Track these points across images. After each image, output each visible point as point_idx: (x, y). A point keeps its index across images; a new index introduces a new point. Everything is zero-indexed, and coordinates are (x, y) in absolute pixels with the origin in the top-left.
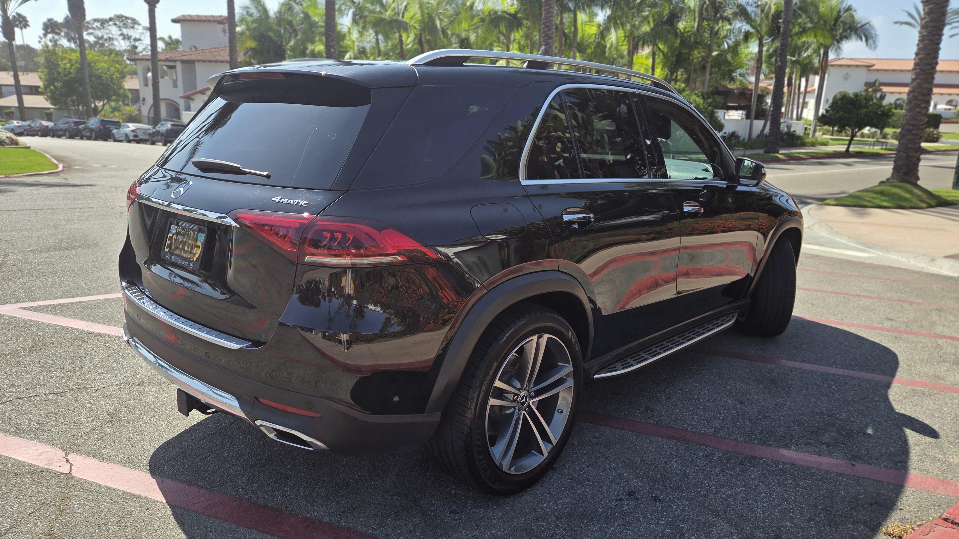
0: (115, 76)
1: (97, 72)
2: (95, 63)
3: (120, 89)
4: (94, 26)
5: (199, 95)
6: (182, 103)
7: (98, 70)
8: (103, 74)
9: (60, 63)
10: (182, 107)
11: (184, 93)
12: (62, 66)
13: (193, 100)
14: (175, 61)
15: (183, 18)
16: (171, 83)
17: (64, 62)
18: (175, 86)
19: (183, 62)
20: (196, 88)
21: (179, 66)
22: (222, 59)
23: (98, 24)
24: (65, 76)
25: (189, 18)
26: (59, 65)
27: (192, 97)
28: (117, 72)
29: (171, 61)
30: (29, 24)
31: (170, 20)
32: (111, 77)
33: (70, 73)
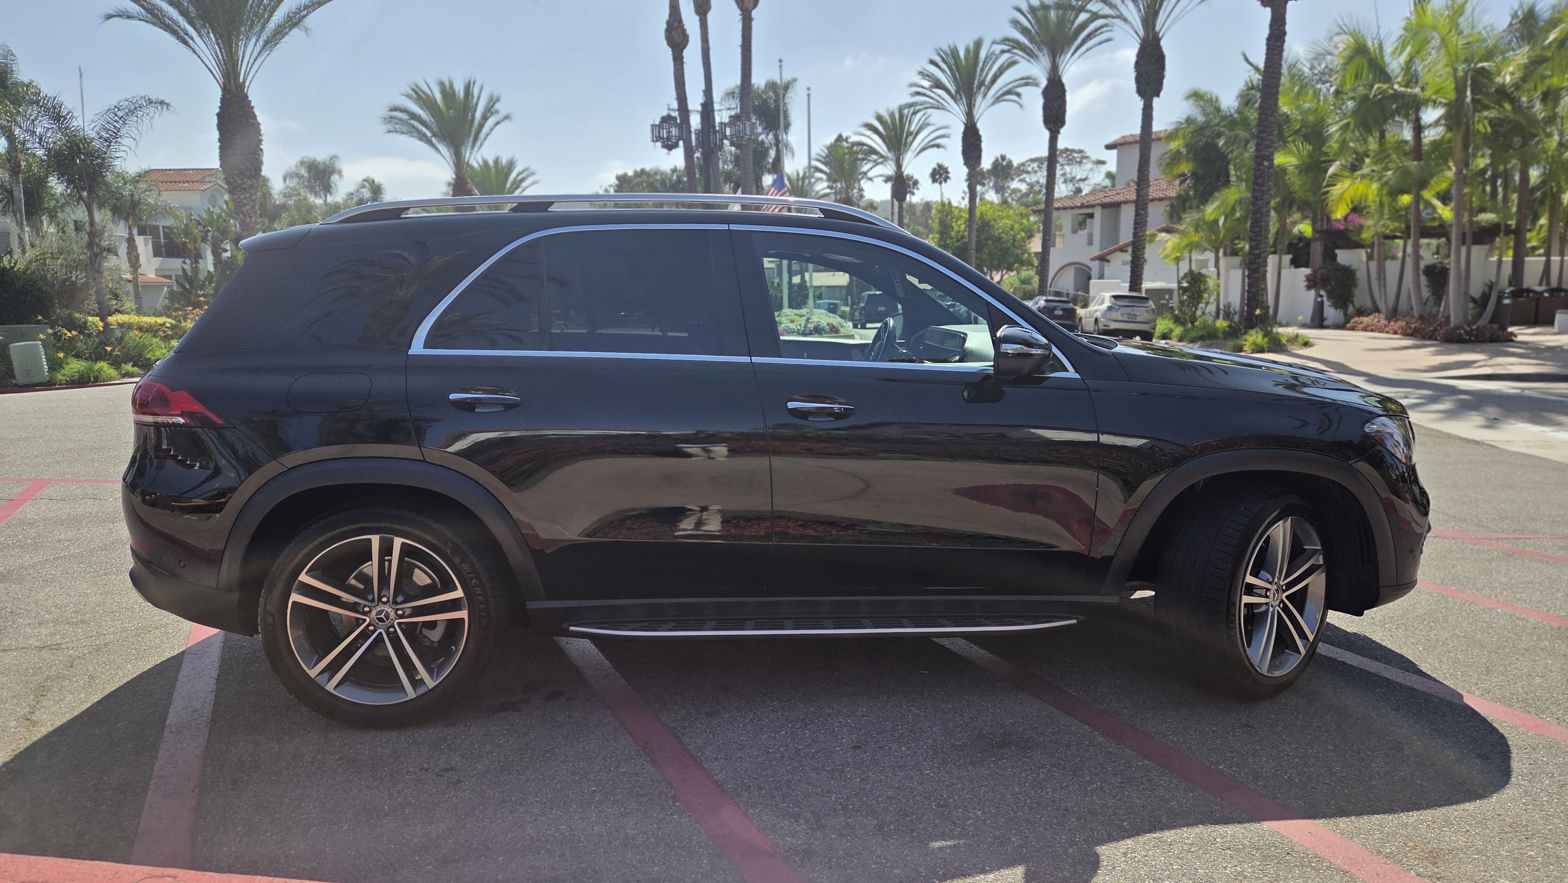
0: (1019, 236)
1: (996, 234)
2: (995, 221)
3: (1023, 254)
4: (1030, 169)
5: (1118, 253)
6: (1095, 266)
7: (998, 229)
8: (1003, 235)
9: (954, 224)
10: (1095, 272)
11: (1101, 250)
12: (956, 228)
13: (1108, 261)
14: (1093, 206)
15: (1122, 141)
16: (1085, 240)
17: (959, 223)
18: (1090, 243)
19: (1104, 206)
20: (1117, 243)
21: (1098, 212)
22: (1161, 195)
23: (1035, 165)
24: (958, 241)
25: (1130, 139)
26: (952, 227)
27: (1108, 257)
28: (1023, 230)
29: (1087, 207)
30: (950, 175)
31: (1103, 147)
32: (1014, 237)
33: (963, 237)
